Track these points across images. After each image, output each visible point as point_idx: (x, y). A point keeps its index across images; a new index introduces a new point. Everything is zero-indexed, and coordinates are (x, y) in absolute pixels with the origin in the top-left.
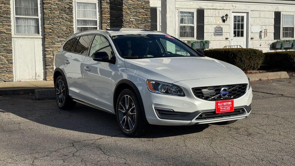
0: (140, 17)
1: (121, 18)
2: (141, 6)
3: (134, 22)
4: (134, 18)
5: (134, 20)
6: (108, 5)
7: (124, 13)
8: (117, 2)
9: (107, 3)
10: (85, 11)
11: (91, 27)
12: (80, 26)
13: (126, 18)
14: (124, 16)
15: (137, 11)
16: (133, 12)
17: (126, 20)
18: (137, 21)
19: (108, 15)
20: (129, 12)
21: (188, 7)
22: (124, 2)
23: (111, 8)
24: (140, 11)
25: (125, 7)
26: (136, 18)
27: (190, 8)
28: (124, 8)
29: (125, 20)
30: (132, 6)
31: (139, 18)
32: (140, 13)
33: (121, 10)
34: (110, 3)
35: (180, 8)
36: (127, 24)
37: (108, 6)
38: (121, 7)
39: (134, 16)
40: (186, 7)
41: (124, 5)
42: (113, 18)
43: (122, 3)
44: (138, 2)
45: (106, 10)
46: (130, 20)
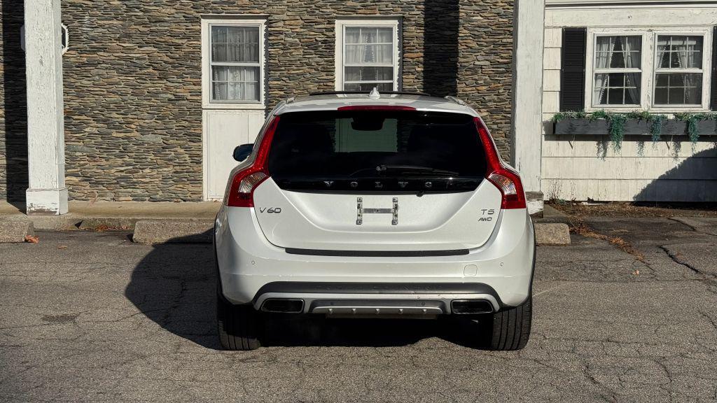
0: (502, 55)
1: (451, 59)
2: (508, 29)
3: (488, 70)
4: (487, 58)
5: (488, 63)
6: (419, 31)
7: (460, 47)
8: (442, 23)
9: (418, 25)
10: (356, 46)
13: (465, 60)
14: (460, 55)
15: (497, 40)
16: (485, 44)
17: (465, 64)
18: (494, 66)
19: (419, 54)
20: (474, 45)
22: (460, 20)
23: (428, 37)
24: (504, 40)
25: (463, 32)
26: (492, 57)
27: (691, 26)
28: (460, 35)
29: (463, 64)
30: (482, 30)
31: (502, 58)
32: (504, 45)
33: (454, 40)
34: (426, 25)
35: (658, 26)
36: (468, 73)
37: (420, 33)
38: (454, 33)
39: (487, 54)
41: (461, 28)
42: (431, 62)
43: (458, 24)
44: (501, 20)
45: (415, 41)
46: (477, 63)
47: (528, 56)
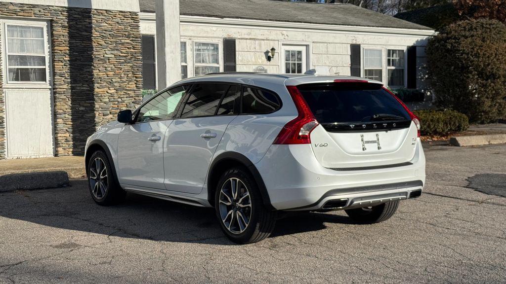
0: (122, 51)
1: (89, 52)
2: (125, 33)
3: (113, 60)
4: (113, 52)
5: (113, 56)
6: (64, 31)
7: (94, 44)
8: (81, 26)
9: (63, 26)
10: (22, 40)
11: (35, 69)
12: (15, 65)
13: (98, 53)
14: (94, 49)
15: (118, 40)
16: (110, 43)
17: (98, 56)
18: (118, 58)
19: (65, 48)
20: (103, 43)
21: (209, 35)
22: (93, 25)
23: (71, 36)
24: (123, 41)
25: (95, 34)
26: (115, 52)
27: (212, 37)
28: (94, 35)
29: (97, 56)
30: (108, 33)
31: (122, 53)
32: (123, 44)
33: (89, 39)
34: (70, 27)
35: (194, 37)
36: (100, 62)
37: (65, 32)
38: (89, 34)
39: (112, 50)
40: (204, 35)
41: (93, 31)
42: (74, 53)
43: (91, 27)
44: (119, 26)
45: (62, 38)
46: (106, 55)
47: (172, 52)
